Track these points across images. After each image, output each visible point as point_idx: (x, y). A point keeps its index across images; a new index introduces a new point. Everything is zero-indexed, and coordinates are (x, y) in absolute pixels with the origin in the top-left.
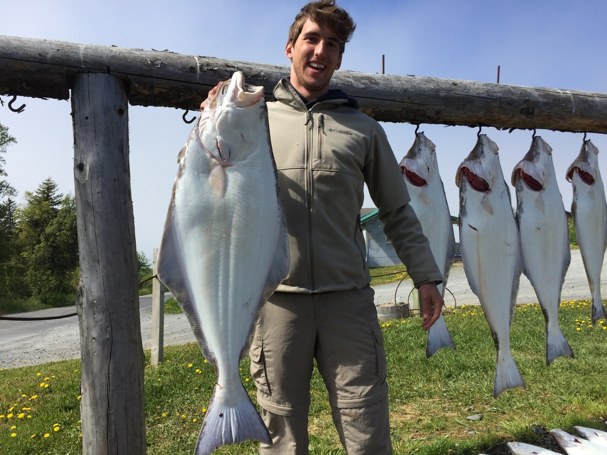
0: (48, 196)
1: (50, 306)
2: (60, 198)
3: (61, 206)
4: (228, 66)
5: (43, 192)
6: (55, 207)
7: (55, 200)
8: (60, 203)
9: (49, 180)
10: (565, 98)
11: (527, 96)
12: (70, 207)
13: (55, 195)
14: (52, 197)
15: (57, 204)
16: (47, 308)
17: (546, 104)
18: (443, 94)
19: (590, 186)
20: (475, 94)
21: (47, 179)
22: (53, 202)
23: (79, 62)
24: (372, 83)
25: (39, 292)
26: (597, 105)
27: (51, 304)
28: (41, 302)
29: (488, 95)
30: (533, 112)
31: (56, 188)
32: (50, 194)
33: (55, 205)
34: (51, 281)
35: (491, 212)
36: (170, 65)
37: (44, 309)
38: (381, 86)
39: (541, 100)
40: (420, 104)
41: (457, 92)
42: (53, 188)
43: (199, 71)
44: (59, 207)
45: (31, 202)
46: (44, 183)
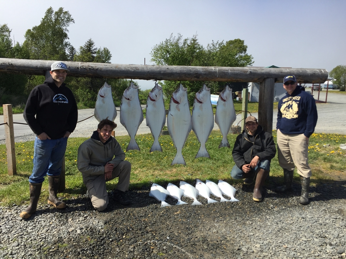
0: (90, 49)
1: (88, 107)
2: (96, 50)
3: (96, 54)
4: (89, 66)
5: (87, 47)
6: (93, 55)
7: (93, 51)
8: (95, 53)
9: (90, 40)
10: (214, 72)
11: (197, 71)
12: (100, 55)
13: (93, 49)
14: (92, 49)
15: (94, 53)
16: (86, 108)
17: (205, 74)
18: (162, 72)
19: (224, 102)
20: (175, 72)
21: (89, 39)
22: (92, 52)
23: (46, 68)
24: (137, 69)
25: (83, 100)
26: (229, 74)
27: (88, 106)
28: (84, 105)
29: (180, 72)
30: (199, 77)
31: (94, 45)
32: (91, 48)
33: (93, 54)
34: (89, 95)
35: (179, 110)
36: (72, 67)
37: (85, 109)
38: (140, 71)
39: (203, 73)
40: (154, 76)
41: (168, 72)
42: (92, 45)
43: (80, 68)
44: (95, 55)
45: (81, 52)
46: (88, 42)
